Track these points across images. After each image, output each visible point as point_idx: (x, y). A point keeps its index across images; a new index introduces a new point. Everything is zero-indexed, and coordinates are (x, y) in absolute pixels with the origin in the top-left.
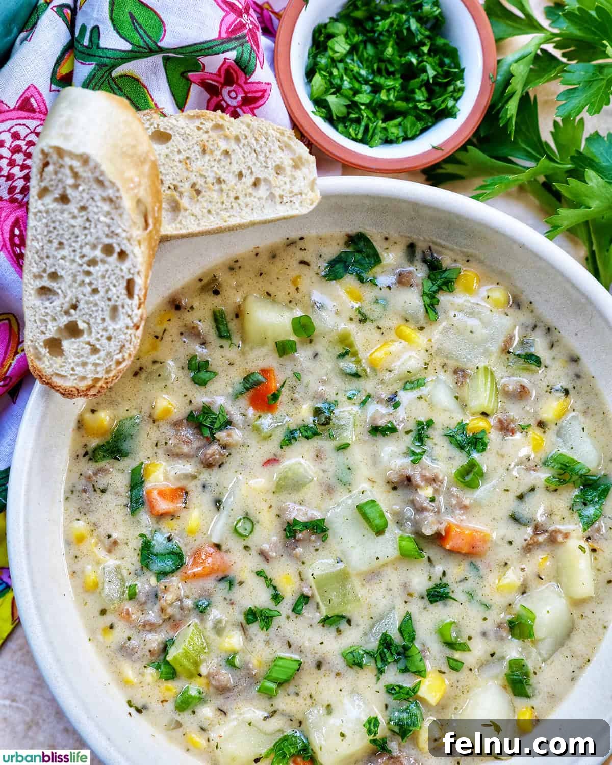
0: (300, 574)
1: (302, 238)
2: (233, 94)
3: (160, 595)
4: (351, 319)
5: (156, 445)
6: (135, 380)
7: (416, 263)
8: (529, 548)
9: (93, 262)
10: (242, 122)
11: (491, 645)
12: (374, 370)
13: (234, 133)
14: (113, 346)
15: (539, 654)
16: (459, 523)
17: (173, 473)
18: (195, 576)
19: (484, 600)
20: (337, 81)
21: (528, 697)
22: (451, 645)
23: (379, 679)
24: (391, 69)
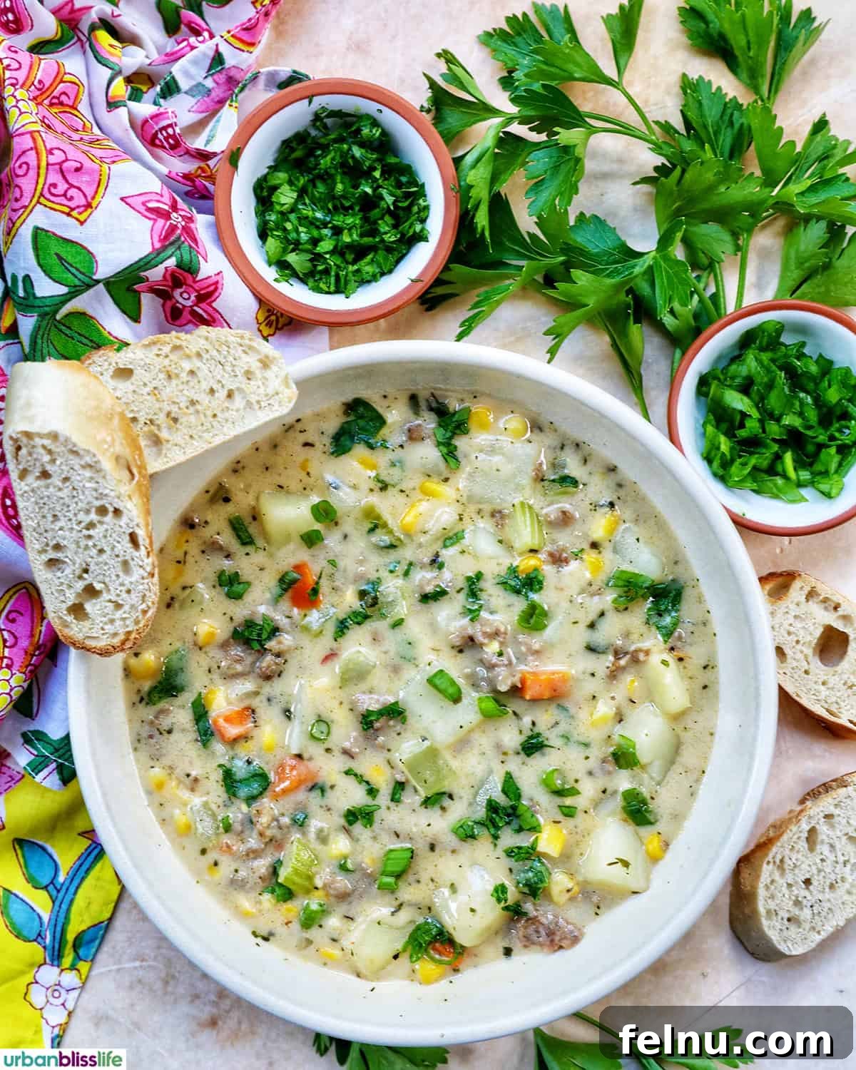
0: (389, 762)
1: (298, 420)
2: (185, 295)
3: (254, 820)
4: (372, 490)
5: (210, 671)
6: (170, 611)
7: (422, 413)
8: (614, 675)
9: (91, 526)
10: (199, 337)
11: (601, 782)
12: (408, 535)
13: (194, 351)
14: (134, 598)
15: (652, 778)
16: (534, 670)
17: (234, 696)
18: (284, 791)
19: (581, 739)
20: (293, 236)
21: (651, 823)
22: (559, 793)
23: (495, 845)
24: (347, 204)
